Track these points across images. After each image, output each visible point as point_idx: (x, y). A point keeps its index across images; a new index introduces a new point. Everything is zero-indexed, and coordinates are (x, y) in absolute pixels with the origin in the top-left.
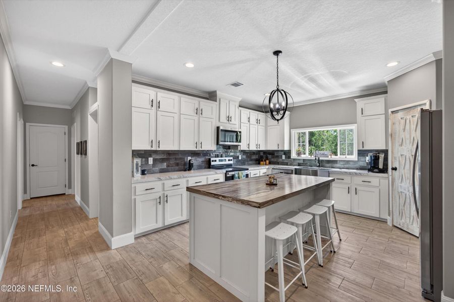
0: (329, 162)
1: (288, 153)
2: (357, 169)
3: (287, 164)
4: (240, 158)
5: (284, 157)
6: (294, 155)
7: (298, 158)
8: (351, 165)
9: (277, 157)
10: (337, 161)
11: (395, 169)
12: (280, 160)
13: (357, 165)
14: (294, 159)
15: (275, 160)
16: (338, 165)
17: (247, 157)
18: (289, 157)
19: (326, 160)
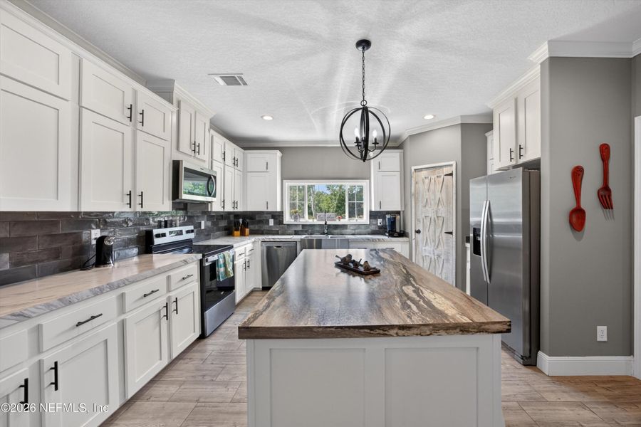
0: (336, 227)
1: (278, 216)
2: (369, 234)
3: (277, 233)
4: (203, 227)
5: (271, 222)
6: (287, 219)
7: (296, 223)
8: (363, 231)
9: (260, 222)
10: (347, 225)
11: (418, 232)
12: (265, 227)
13: (369, 230)
14: (288, 225)
15: (256, 227)
16: (348, 231)
17: (214, 224)
18: (281, 222)
19: (334, 225)
